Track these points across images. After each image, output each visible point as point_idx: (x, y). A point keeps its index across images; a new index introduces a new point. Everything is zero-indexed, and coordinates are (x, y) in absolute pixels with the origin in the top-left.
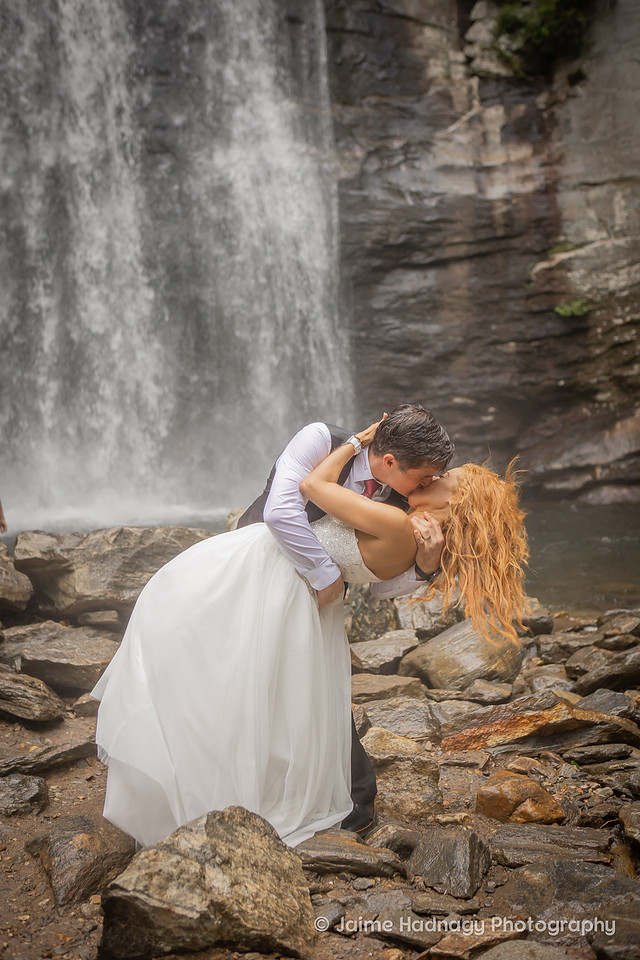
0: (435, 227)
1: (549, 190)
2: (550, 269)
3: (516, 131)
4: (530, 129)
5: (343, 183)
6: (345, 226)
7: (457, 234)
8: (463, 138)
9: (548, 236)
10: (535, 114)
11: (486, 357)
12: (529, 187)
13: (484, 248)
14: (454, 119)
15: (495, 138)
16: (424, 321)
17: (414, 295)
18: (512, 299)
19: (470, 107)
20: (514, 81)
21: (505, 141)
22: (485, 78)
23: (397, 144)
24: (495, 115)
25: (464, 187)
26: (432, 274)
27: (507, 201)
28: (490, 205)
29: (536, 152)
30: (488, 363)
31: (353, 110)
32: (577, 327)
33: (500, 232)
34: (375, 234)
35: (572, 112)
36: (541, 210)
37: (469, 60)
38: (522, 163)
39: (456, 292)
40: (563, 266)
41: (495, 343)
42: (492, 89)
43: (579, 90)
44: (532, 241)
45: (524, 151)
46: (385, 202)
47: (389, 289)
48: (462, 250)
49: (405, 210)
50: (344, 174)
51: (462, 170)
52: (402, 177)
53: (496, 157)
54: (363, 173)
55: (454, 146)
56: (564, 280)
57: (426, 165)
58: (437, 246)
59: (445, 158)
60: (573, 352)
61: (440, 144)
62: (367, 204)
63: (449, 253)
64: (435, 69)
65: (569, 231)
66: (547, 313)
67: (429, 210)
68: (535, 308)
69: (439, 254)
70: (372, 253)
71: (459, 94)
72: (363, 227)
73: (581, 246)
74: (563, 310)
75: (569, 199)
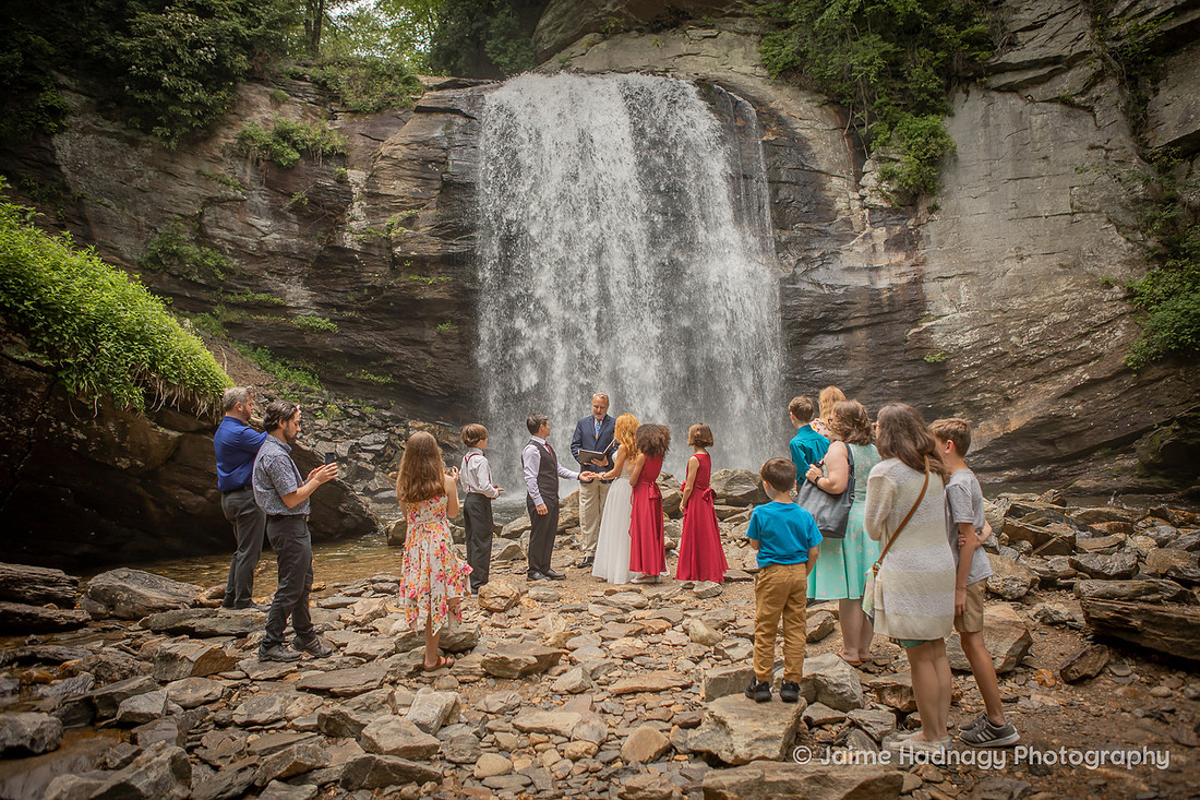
0: (842, 307)
1: (917, 282)
2: (920, 332)
3: (895, 244)
4: (904, 242)
5: (783, 280)
6: (784, 308)
7: (858, 311)
8: (860, 249)
9: (918, 311)
10: (906, 233)
11: (880, 390)
12: (904, 280)
13: (876, 320)
14: (854, 237)
15: (881, 248)
16: (838, 368)
17: (830, 351)
18: (896, 352)
19: (864, 229)
20: (892, 211)
21: (887, 250)
22: (873, 209)
23: (816, 254)
24: (881, 234)
25: (862, 281)
26: (841, 337)
27: (890, 290)
28: (879, 292)
29: (908, 257)
30: (881, 394)
31: (787, 233)
32: (939, 369)
33: (886, 310)
34: (804, 312)
35: (931, 231)
36: (912, 294)
37: (862, 198)
38: (899, 265)
39: (858, 349)
40: (927, 330)
41: (885, 381)
42: (878, 216)
43: (935, 217)
44: (907, 315)
45: (901, 256)
46: (810, 292)
47: (814, 347)
48: (862, 321)
49: (822, 296)
50: (783, 275)
51: (860, 269)
52: (820, 275)
53: (882, 260)
54: (794, 274)
55: (854, 254)
56: (929, 340)
57: (836, 267)
58: (844, 319)
59: (848, 263)
60: (937, 386)
61: (845, 253)
62: (798, 293)
63: (853, 323)
64: (840, 204)
65: (932, 307)
66: (919, 361)
67: (838, 297)
68: (911, 358)
69: (847, 324)
70: (802, 325)
71: (857, 220)
72: (797, 308)
73: (940, 317)
74: (929, 359)
75: (930, 288)
